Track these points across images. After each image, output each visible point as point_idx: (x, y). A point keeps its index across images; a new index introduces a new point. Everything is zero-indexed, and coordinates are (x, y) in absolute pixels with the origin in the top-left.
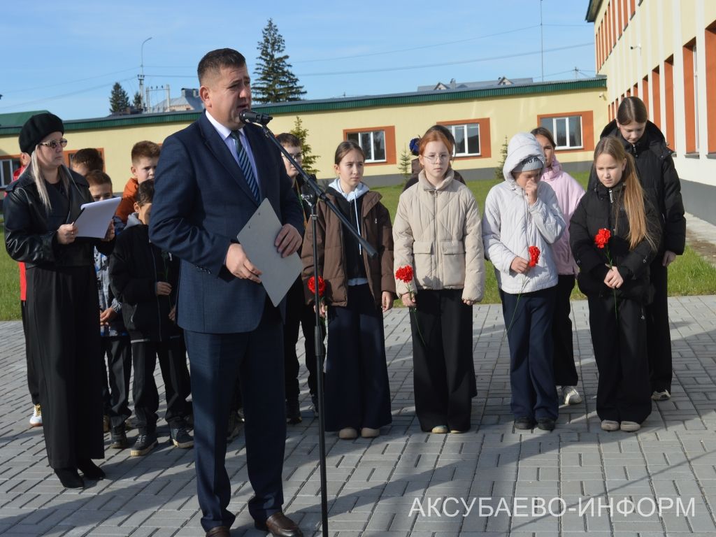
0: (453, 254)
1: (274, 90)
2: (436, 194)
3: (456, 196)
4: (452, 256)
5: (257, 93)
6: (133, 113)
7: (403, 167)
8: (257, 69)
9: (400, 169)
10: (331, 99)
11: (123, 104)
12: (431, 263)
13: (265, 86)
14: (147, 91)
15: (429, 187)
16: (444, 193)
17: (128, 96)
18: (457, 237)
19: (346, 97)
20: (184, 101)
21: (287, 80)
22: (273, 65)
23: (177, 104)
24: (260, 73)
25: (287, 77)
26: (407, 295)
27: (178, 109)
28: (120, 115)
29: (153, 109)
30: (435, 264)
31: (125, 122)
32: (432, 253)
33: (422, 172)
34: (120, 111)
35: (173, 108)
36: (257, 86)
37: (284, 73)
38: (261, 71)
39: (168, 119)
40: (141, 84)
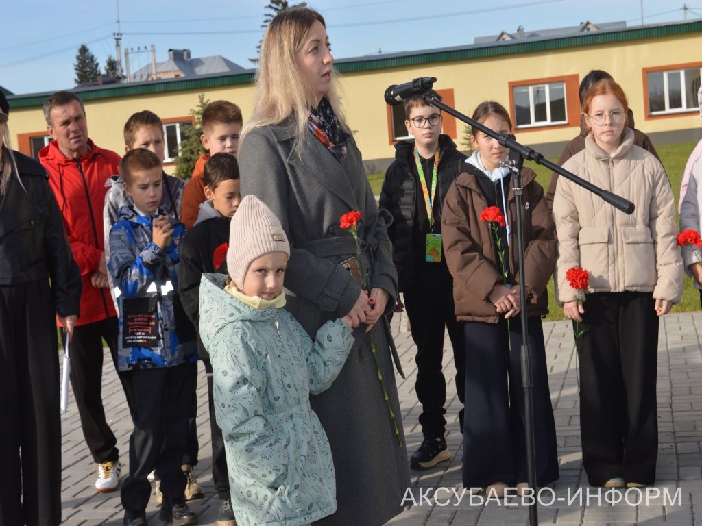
0: (638, 243)
2: (611, 164)
3: (640, 166)
4: (636, 245)
6: (105, 83)
7: (467, 142)
9: (463, 144)
10: (366, 56)
11: (91, 72)
12: (608, 255)
14: (127, 54)
15: (602, 155)
16: (622, 162)
17: (97, 61)
18: (644, 221)
19: (383, 53)
20: (173, 66)
23: (163, 70)
26: (573, 304)
27: (164, 77)
28: (90, 86)
29: (135, 77)
30: (613, 258)
31: (102, 94)
32: (610, 241)
33: (589, 136)
34: (88, 81)
35: (158, 75)
39: (158, 88)
40: (118, 45)
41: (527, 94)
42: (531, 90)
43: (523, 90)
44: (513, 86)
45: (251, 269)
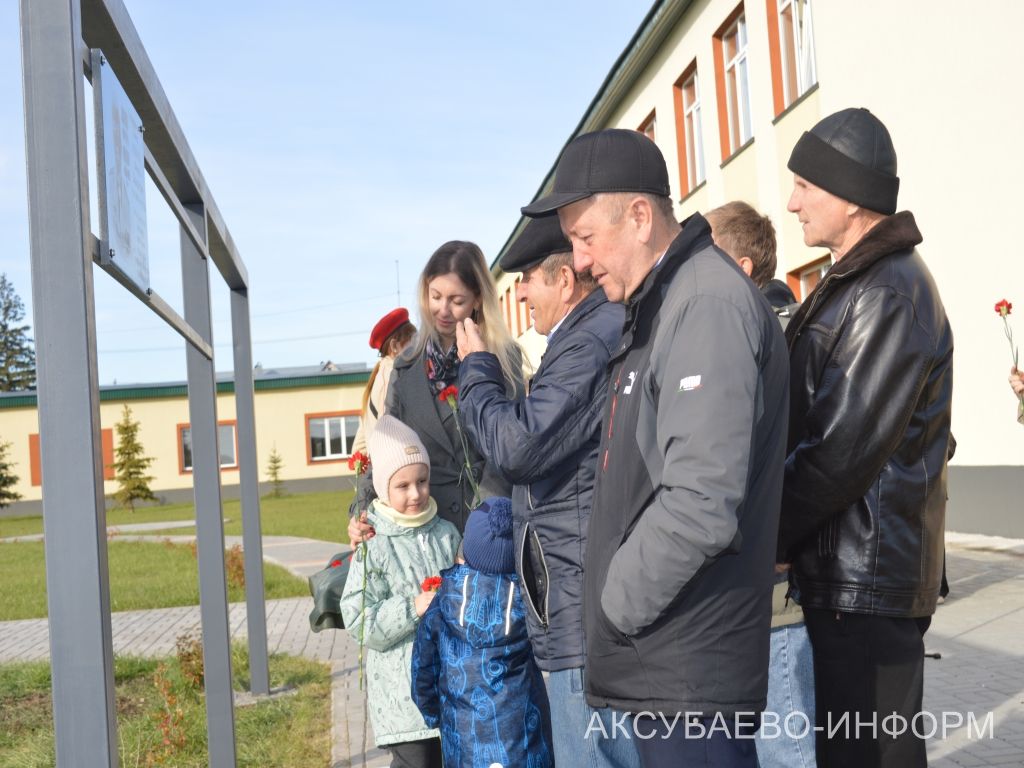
41: (323, 426)
42: (326, 422)
43: (318, 422)
44: (309, 418)
45: (391, 488)
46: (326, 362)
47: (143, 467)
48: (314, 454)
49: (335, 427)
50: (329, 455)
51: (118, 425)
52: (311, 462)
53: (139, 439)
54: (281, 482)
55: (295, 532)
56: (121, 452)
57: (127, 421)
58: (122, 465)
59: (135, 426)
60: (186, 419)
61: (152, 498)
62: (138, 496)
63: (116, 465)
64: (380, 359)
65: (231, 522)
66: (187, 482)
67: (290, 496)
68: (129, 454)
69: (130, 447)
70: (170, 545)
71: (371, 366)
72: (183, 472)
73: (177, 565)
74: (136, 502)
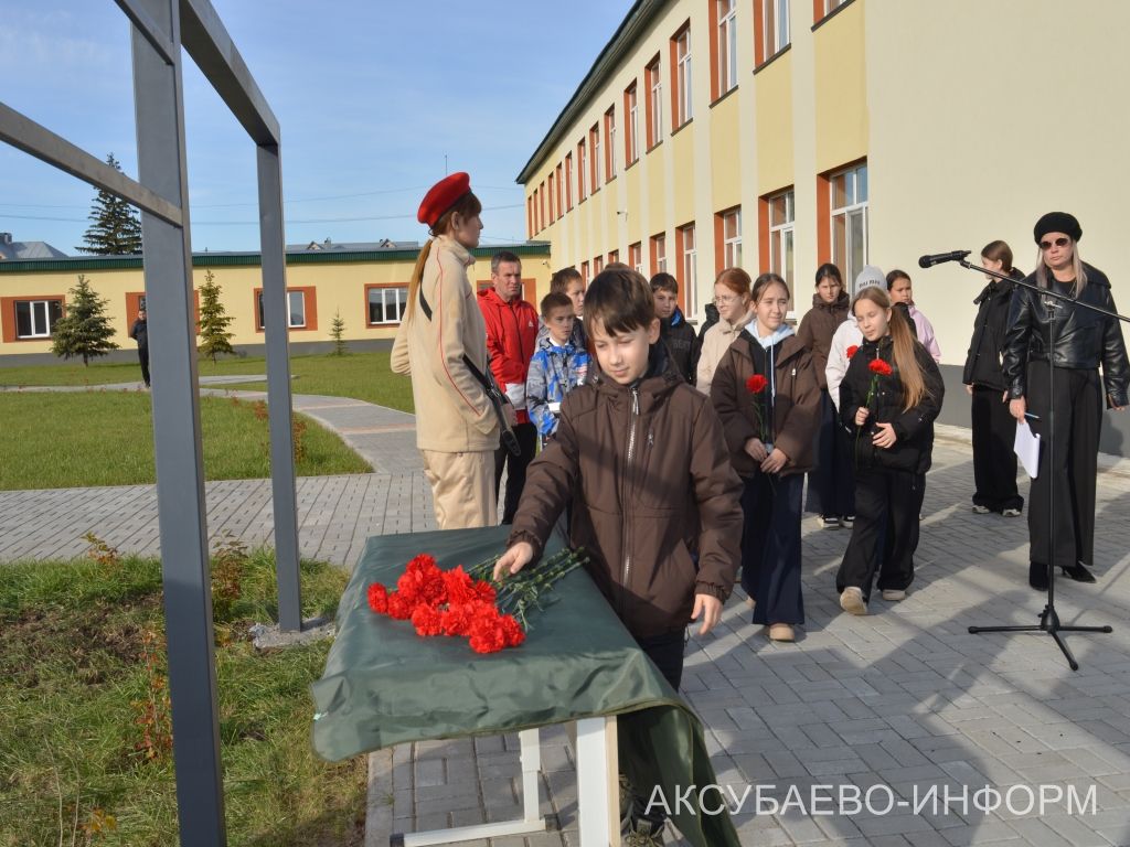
1: (116, 240)
5: (93, 243)
7: (335, 333)
8: (94, 213)
13: (103, 234)
21: (132, 228)
22: (114, 209)
24: (96, 219)
25: (132, 225)
36: (93, 234)
37: (128, 220)
38: (98, 216)
41: (380, 294)
42: (383, 291)
43: (377, 291)
44: (368, 288)
46: (384, 240)
47: (224, 325)
48: (372, 320)
49: (390, 295)
50: (385, 321)
51: (202, 288)
52: (369, 326)
53: (220, 300)
54: (342, 342)
55: (352, 393)
56: (205, 311)
57: (210, 285)
58: (206, 323)
59: (217, 289)
60: (260, 285)
61: (231, 352)
62: (219, 350)
63: (200, 323)
64: (431, 238)
65: (297, 378)
66: (260, 338)
67: (350, 355)
68: (211, 313)
69: (213, 307)
70: (236, 402)
71: (422, 244)
72: (259, 330)
73: (238, 426)
74: (217, 355)
